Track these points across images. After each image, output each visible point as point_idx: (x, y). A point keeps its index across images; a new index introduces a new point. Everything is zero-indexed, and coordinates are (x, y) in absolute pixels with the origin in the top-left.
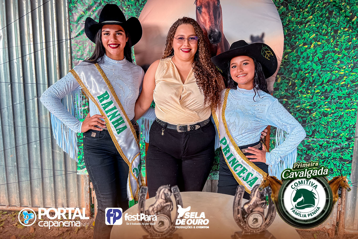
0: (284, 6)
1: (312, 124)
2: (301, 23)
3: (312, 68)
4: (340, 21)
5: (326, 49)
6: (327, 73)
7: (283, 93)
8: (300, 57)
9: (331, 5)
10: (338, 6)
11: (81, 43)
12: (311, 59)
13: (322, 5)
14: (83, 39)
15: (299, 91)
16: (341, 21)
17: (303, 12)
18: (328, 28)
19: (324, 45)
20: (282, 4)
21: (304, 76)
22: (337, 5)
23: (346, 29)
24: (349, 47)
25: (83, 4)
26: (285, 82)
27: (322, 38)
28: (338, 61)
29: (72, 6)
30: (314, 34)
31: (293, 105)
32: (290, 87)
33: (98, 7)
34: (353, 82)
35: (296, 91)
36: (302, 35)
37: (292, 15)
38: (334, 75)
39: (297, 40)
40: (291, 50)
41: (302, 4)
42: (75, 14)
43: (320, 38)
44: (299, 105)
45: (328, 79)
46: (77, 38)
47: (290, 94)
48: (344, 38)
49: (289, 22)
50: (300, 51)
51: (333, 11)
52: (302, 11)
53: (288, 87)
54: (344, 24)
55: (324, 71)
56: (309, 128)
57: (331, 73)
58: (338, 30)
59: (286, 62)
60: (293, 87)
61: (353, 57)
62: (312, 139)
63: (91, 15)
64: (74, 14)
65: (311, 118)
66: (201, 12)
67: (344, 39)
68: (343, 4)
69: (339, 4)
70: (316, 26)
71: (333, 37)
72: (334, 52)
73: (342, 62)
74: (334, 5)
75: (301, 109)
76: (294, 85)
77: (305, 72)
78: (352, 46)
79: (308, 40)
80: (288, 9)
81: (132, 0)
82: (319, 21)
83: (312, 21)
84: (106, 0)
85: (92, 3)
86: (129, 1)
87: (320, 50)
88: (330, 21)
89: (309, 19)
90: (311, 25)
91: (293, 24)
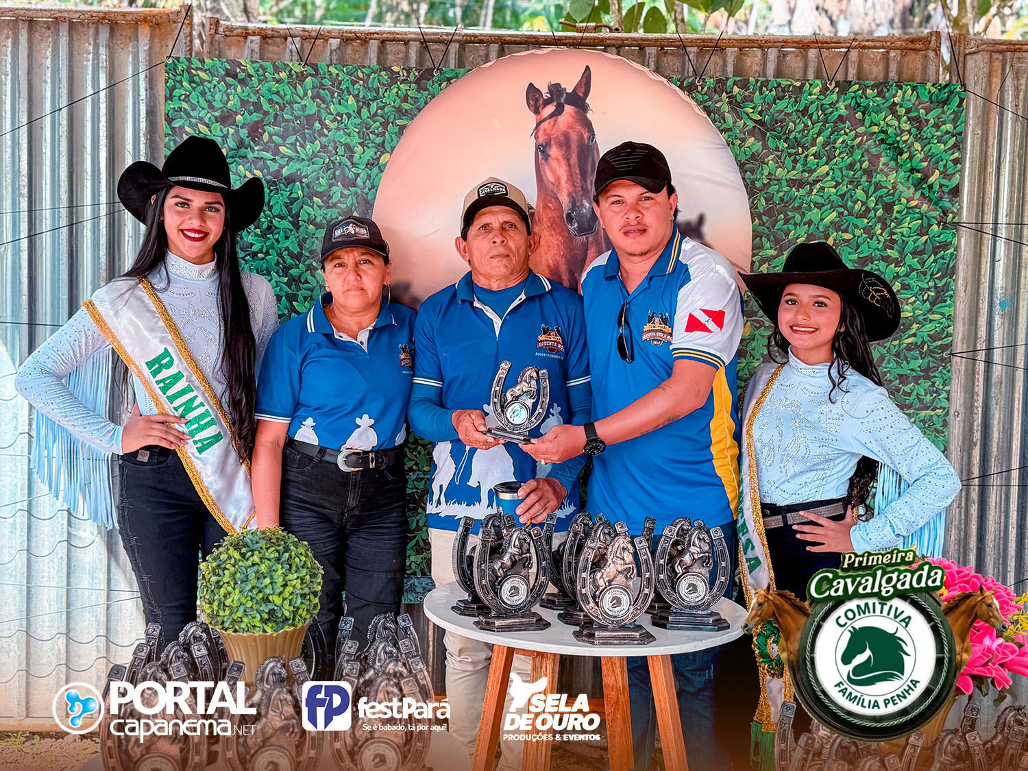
0: (756, 139)
2: (799, 184)
4: (898, 180)
5: (865, 251)
9: (875, 141)
10: (893, 144)
13: (853, 140)
16: (900, 182)
17: (804, 154)
18: (868, 197)
19: (861, 240)
20: (752, 133)
22: (890, 141)
23: (914, 203)
24: (922, 248)
25: (205, 105)
26: (763, 336)
27: (853, 224)
28: (897, 283)
29: (174, 108)
30: (833, 211)
33: (250, 113)
34: (934, 338)
36: (803, 215)
37: (778, 163)
39: (792, 227)
40: (777, 252)
41: (803, 134)
42: (180, 129)
43: (849, 224)
48: (909, 224)
49: (771, 180)
51: (879, 156)
52: (803, 152)
54: (909, 188)
58: (893, 204)
61: (932, 275)
63: (230, 136)
66: (547, 157)
67: (910, 228)
68: (904, 138)
69: (894, 139)
70: (837, 191)
71: (882, 220)
72: (886, 259)
73: (905, 287)
74: (882, 141)
78: (930, 247)
79: (818, 228)
80: (767, 145)
81: (350, 102)
82: (846, 180)
83: (829, 178)
84: (276, 98)
85: (233, 103)
86: (340, 103)
87: (850, 254)
88: (873, 180)
89: (819, 173)
90: (824, 190)
91: (781, 184)
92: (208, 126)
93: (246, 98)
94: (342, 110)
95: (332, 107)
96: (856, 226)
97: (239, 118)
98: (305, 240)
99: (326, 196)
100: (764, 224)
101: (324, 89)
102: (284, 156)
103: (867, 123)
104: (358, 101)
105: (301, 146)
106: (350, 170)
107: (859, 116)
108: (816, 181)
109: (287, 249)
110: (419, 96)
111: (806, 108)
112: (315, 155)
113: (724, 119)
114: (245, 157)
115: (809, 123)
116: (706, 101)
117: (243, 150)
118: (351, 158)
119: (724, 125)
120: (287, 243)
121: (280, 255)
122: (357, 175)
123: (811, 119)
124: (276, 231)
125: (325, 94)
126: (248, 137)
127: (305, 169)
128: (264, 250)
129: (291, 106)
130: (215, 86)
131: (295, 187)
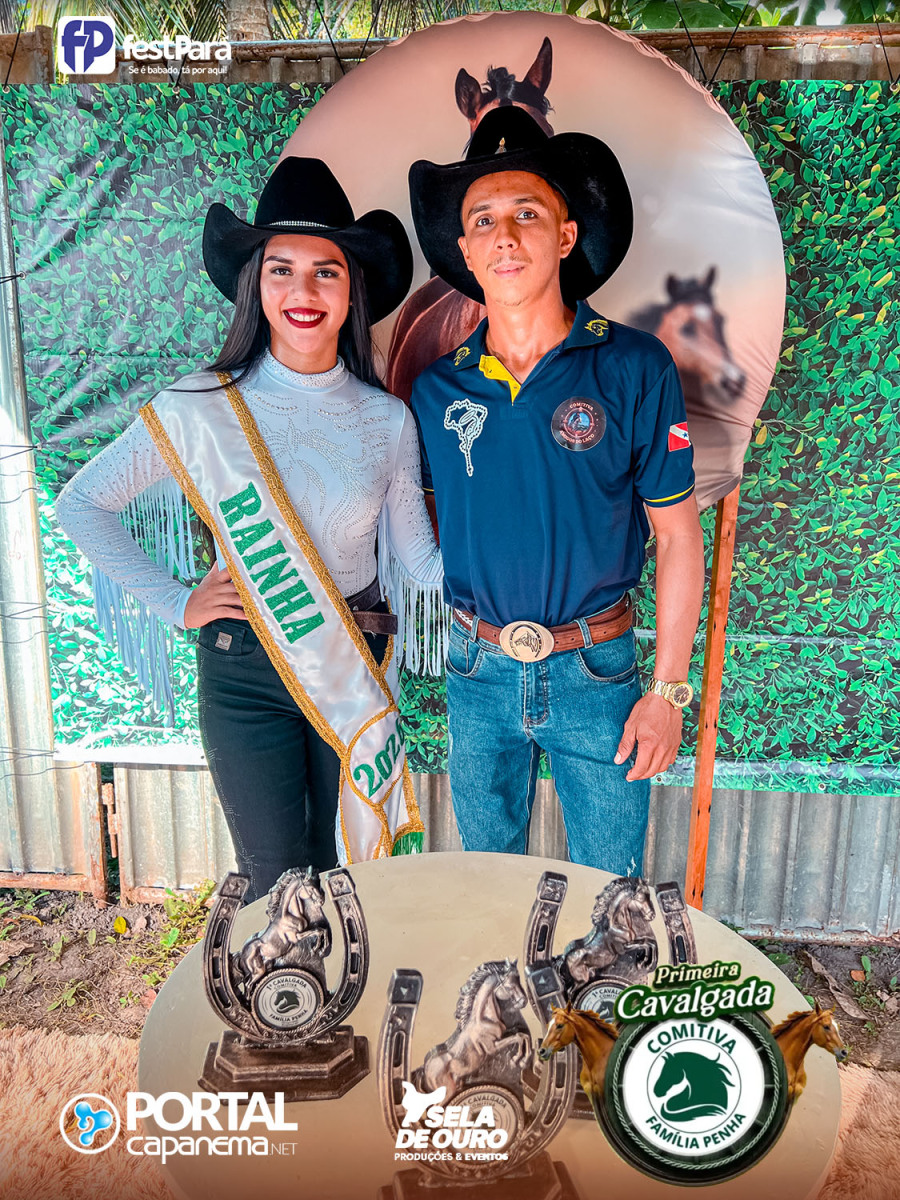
0: (786, 170)
1: (871, 589)
2: (843, 233)
3: (878, 395)
7: (772, 482)
8: (838, 356)
11: (53, 294)
12: (874, 360)
14: (59, 277)
15: (830, 474)
17: (853, 190)
20: (781, 161)
21: (850, 422)
25: (55, 149)
26: (782, 445)
29: (17, 155)
30: (889, 271)
31: (808, 522)
32: (800, 460)
33: (112, 158)
35: (819, 475)
36: (847, 277)
37: (815, 203)
39: (829, 294)
40: (806, 330)
41: (852, 161)
42: (28, 183)
44: (828, 525)
46: (37, 276)
47: (796, 484)
49: (804, 228)
50: (839, 332)
52: (852, 187)
53: (791, 460)
56: (858, 605)
59: (789, 372)
60: (807, 462)
62: (867, 640)
63: (89, 189)
64: (25, 185)
65: (866, 568)
70: (896, 243)
75: (834, 536)
76: (812, 451)
77: (851, 410)
79: (866, 294)
80: (802, 179)
81: (237, 136)
83: (886, 223)
84: (142, 135)
85: (90, 143)
86: (225, 139)
89: (871, 217)
90: (878, 241)
91: (818, 233)
92: (61, 178)
93: (105, 138)
94: (229, 148)
95: (215, 144)
97: (99, 164)
98: (191, 326)
100: (791, 292)
101: (203, 120)
102: (158, 216)
104: (248, 135)
105: (180, 201)
108: (868, 229)
109: (171, 339)
111: (859, 122)
112: (196, 212)
114: (110, 218)
115: (862, 144)
117: (106, 210)
120: (168, 333)
121: (162, 348)
123: (864, 139)
124: (157, 315)
125: (204, 125)
126: (111, 190)
127: (186, 232)
128: (144, 342)
129: (163, 146)
130: (66, 122)
131: (176, 257)
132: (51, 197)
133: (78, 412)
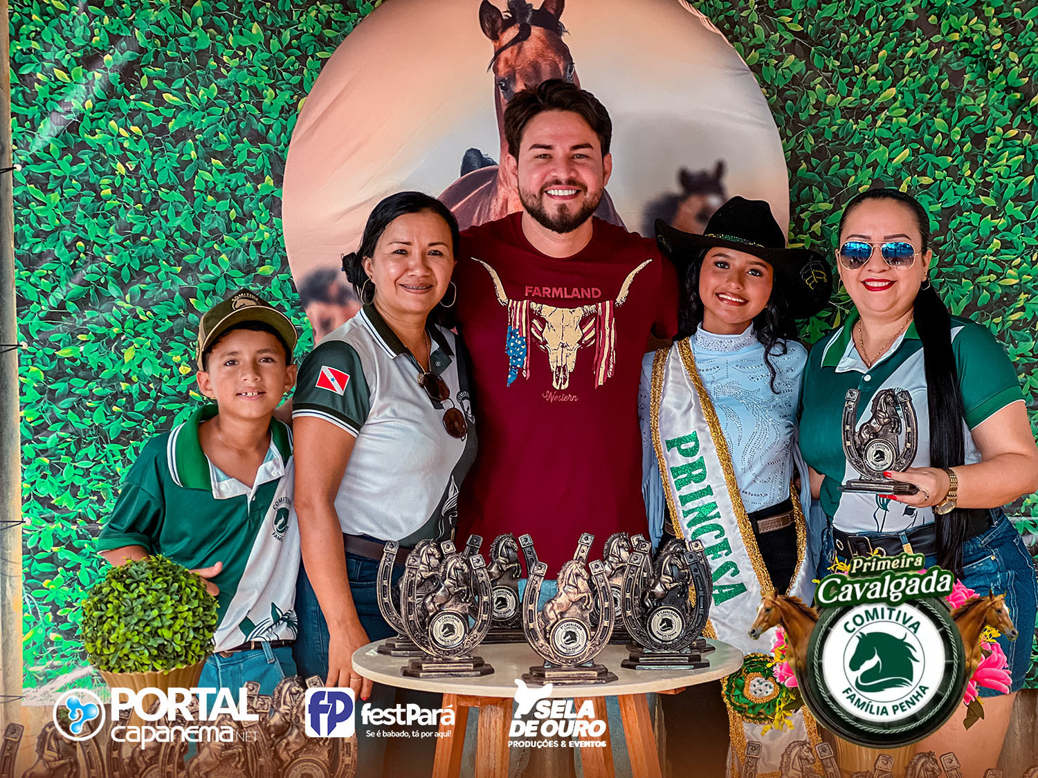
0: (797, 56)
2: (857, 113)
4: (990, 104)
5: (950, 200)
6: (960, 283)
9: (956, 53)
10: (981, 56)
11: (51, 185)
13: (927, 52)
14: (59, 168)
16: (993, 105)
17: (863, 75)
18: (950, 128)
19: (944, 185)
20: (791, 49)
22: (976, 51)
23: (1013, 133)
24: (1027, 191)
25: (62, 43)
27: (932, 163)
28: (995, 240)
29: (22, 50)
30: (905, 148)
33: (123, 51)
36: (865, 155)
37: (827, 87)
38: (984, 288)
39: (850, 171)
40: (832, 206)
41: (859, 48)
42: (31, 76)
43: (928, 164)
45: (964, 302)
48: (1008, 161)
49: (819, 110)
51: (963, 72)
52: (861, 71)
54: (1004, 114)
55: (949, 275)
57: (973, 281)
58: (985, 135)
63: (96, 82)
64: (27, 78)
67: (1009, 167)
68: (996, 47)
69: (981, 49)
70: (909, 122)
71: (970, 157)
72: (980, 209)
73: (1007, 245)
74: (966, 53)
79: (885, 171)
80: (813, 65)
81: (254, 31)
82: (921, 106)
83: (897, 104)
84: (155, 29)
85: (99, 39)
86: (241, 33)
87: (930, 203)
88: (957, 105)
89: (884, 98)
90: (892, 120)
91: (833, 115)
92: (66, 70)
93: (116, 32)
94: (245, 42)
95: (231, 39)
96: (937, 167)
97: (107, 58)
98: (202, 215)
99: (227, 156)
100: (813, 169)
101: (219, 16)
102: (170, 106)
103: (944, 30)
104: (265, 30)
105: (192, 91)
106: (258, 121)
107: (933, 19)
108: (882, 108)
109: (179, 229)
110: (345, 19)
111: (862, 13)
112: (210, 104)
113: (753, 32)
114: (119, 109)
115: (867, 33)
116: (729, 9)
117: (115, 100)
118: (259, 106)
119: (754, 41)
120: (178, 221)
121: (169, 237)
122: (269, 127)
123: (870, 29)
124: (163, 205)
125: (221, 21)
126: (120, 83)
127: (199, 122)
128: (149, 232)
129: (176, 40)
130: (74, 17)
131: (187, 146)
132: (56, 90)
133: (71, 307)
